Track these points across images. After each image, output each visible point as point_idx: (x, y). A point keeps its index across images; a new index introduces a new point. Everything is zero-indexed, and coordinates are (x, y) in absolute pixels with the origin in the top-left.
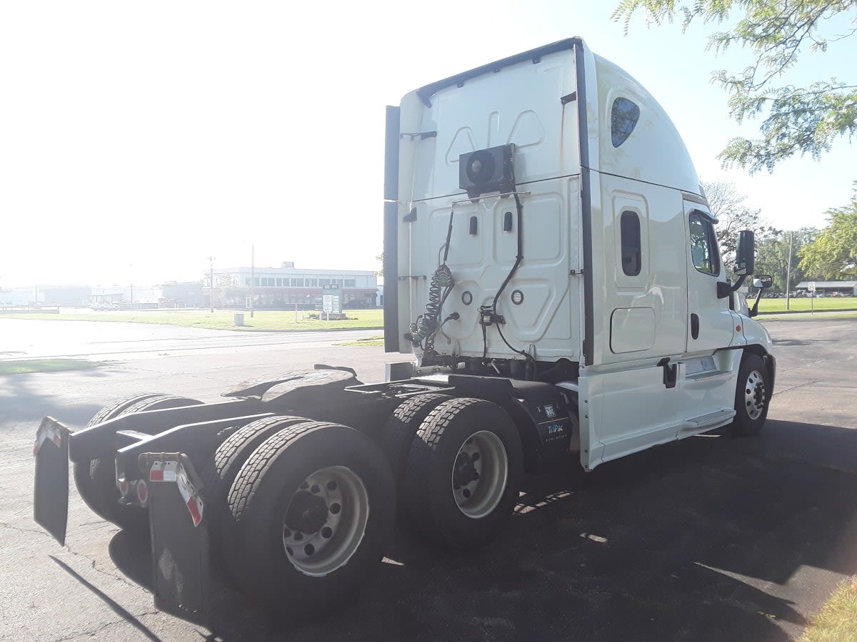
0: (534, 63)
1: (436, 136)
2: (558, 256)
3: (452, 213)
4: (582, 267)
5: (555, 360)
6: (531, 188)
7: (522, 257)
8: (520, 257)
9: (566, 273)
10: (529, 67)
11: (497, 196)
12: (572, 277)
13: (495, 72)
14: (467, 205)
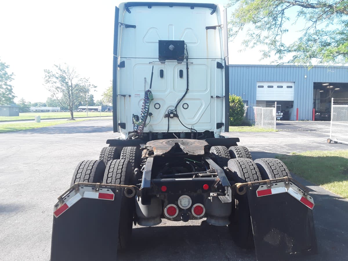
0: (191, 9)
1: (135, 28)
2: (205, 90)
3: (153, 67)
4: (224, 95)
5: (203, 131)
6: (194, 61)
7: (188, 90)
8: (187, 89)
9: (210, 97)
10: (188, 10)
11: (175, 62)
12: (212, 98)
13: (170, 7)
14: (159, 64)
